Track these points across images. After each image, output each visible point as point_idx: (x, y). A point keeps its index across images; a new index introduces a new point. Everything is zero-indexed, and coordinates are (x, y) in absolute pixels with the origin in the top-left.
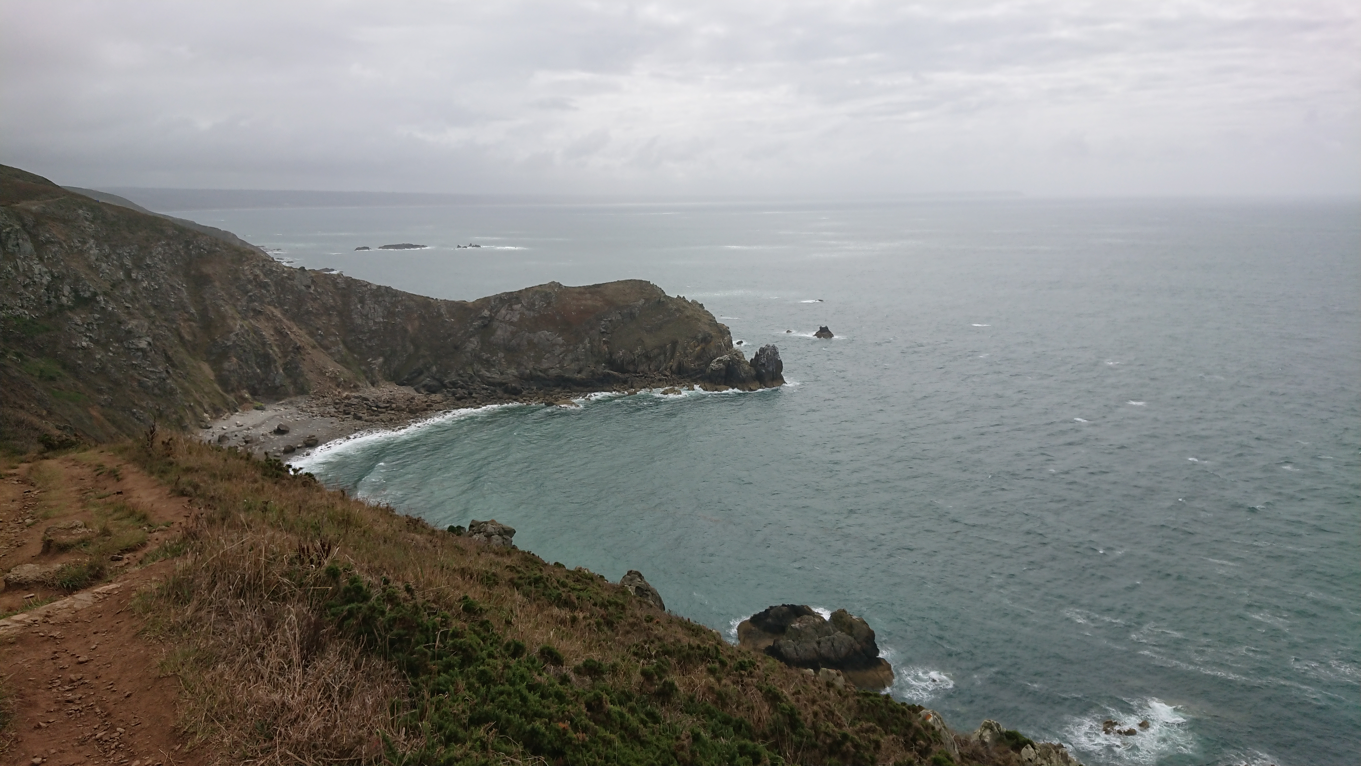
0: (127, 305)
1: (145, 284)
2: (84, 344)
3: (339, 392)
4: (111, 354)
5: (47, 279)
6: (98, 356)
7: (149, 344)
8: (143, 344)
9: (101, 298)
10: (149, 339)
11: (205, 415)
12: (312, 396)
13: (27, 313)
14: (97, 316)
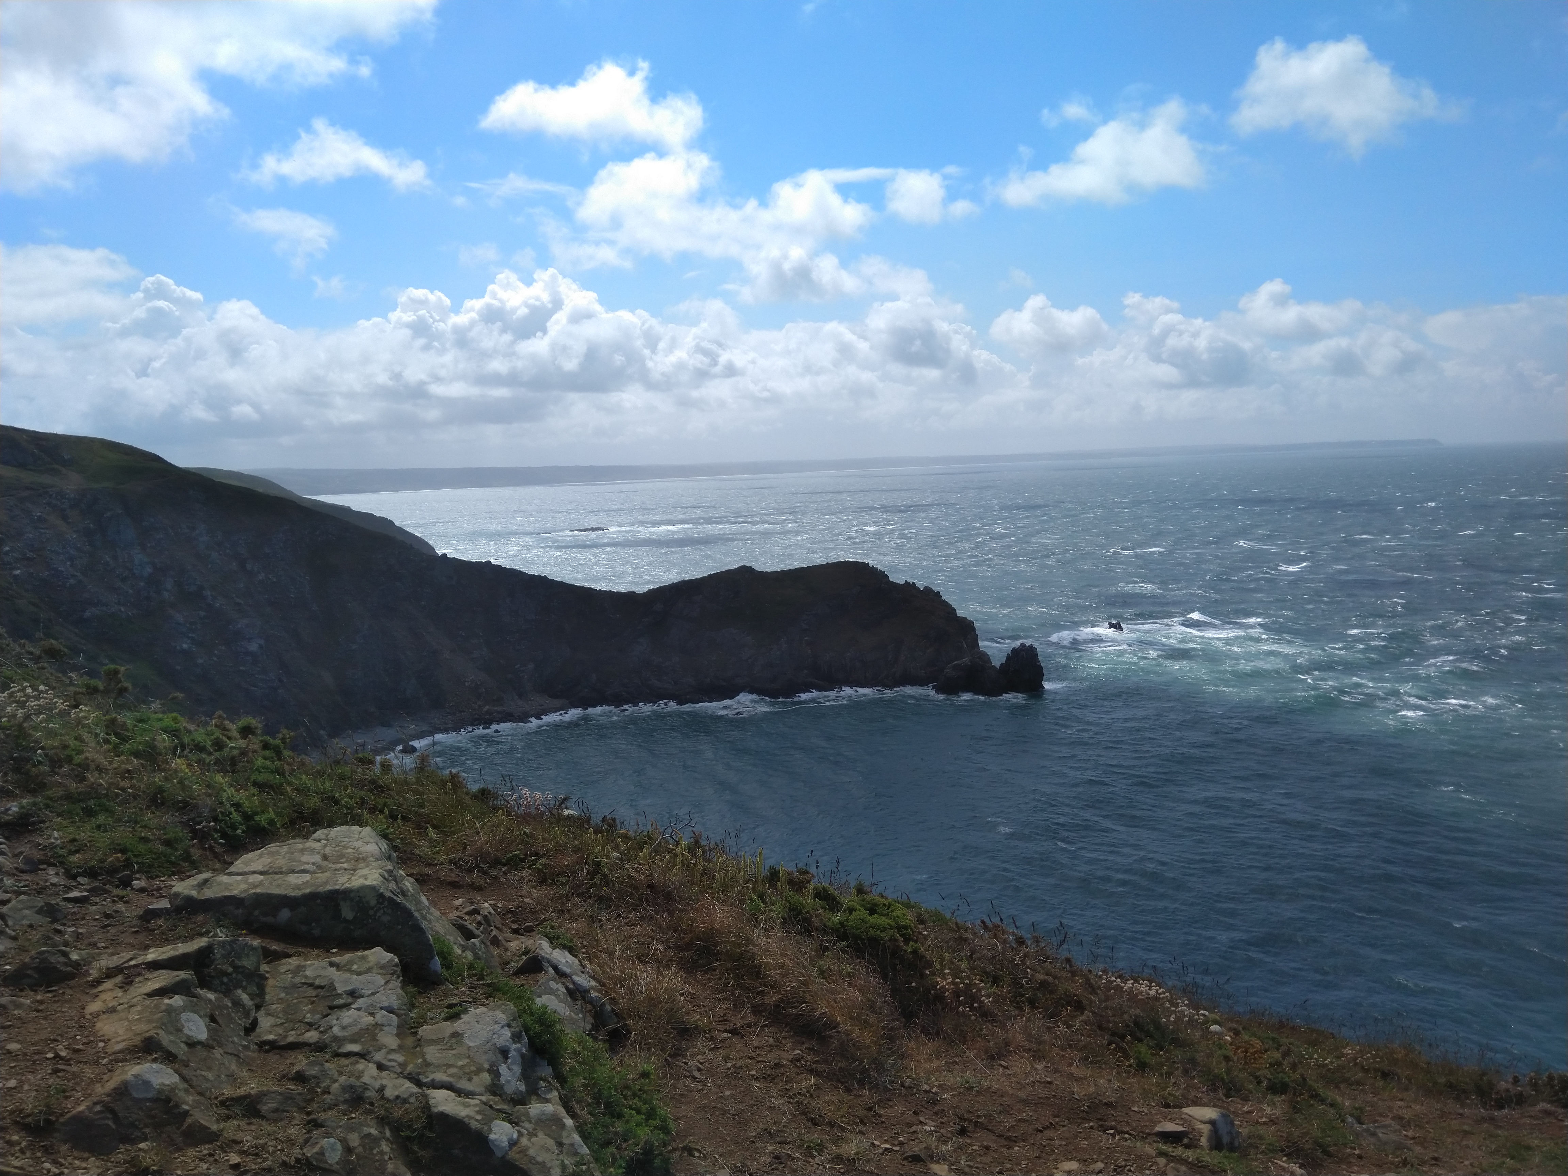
0: (238, 600)
1: (261, 576)
2: (185, 646)
3: (479, 706)
4: (215, 659)
5: (149, 570)
6: (200, 661)
7: (261, 647)
8: (253, 647)
9: (207, 593)
10: (262, 642)
11: (322, 732)
12: (448, 710)
13: (123, 609)
14: (202, 613)
